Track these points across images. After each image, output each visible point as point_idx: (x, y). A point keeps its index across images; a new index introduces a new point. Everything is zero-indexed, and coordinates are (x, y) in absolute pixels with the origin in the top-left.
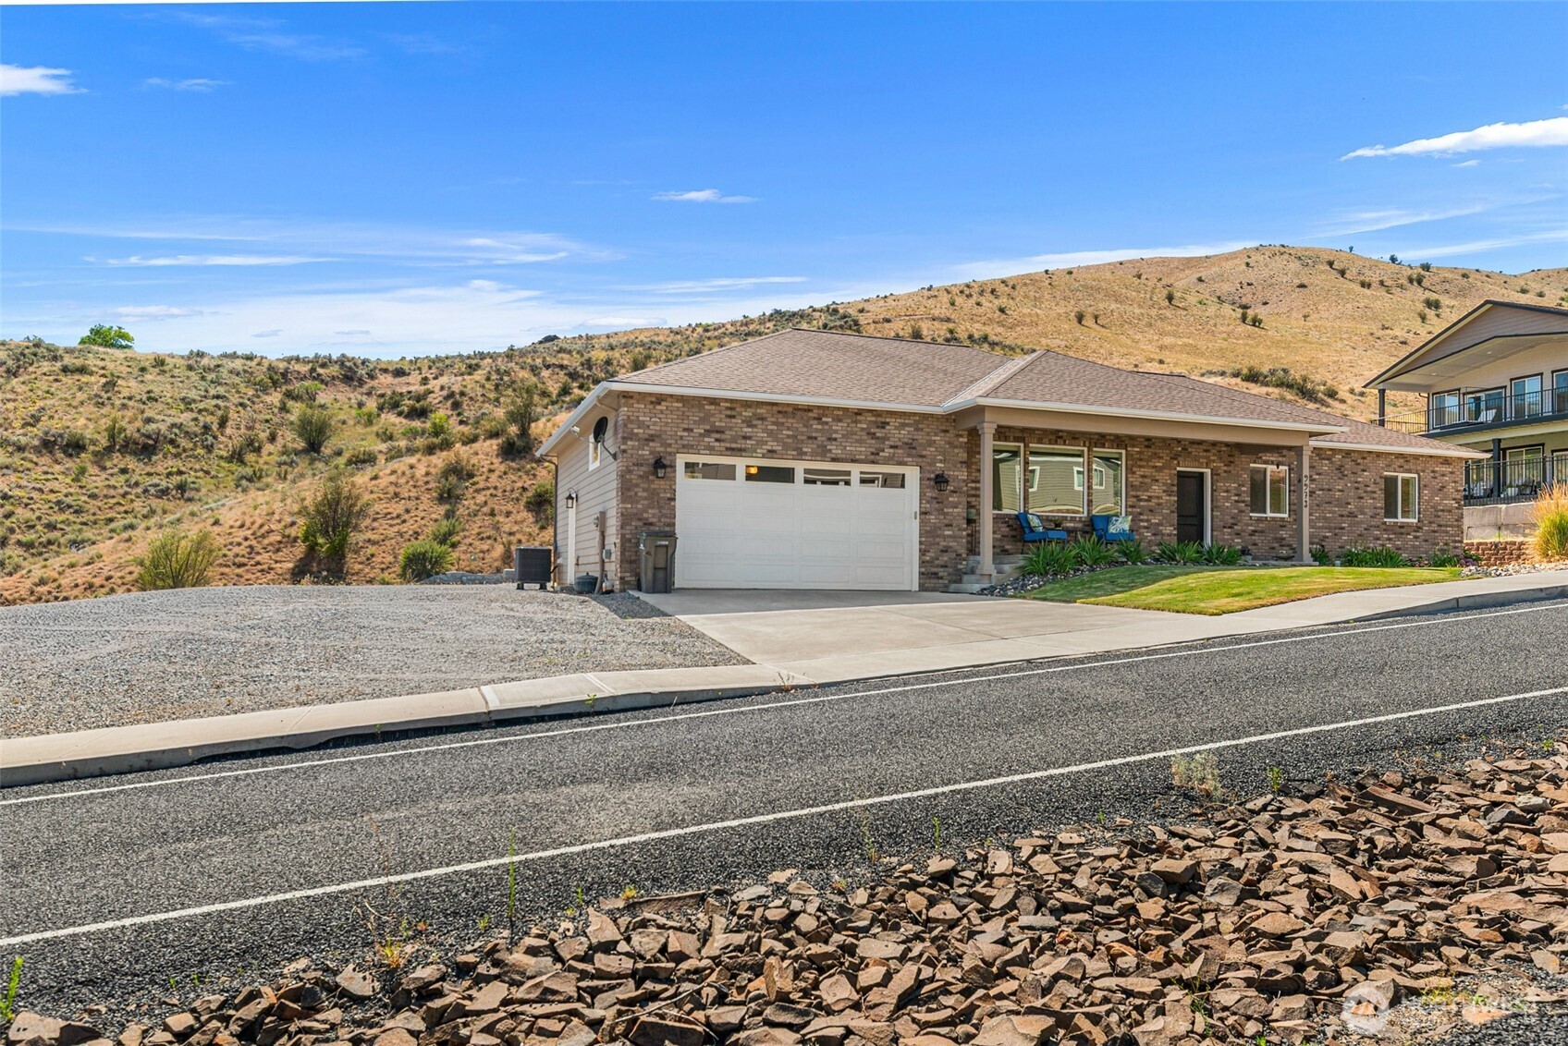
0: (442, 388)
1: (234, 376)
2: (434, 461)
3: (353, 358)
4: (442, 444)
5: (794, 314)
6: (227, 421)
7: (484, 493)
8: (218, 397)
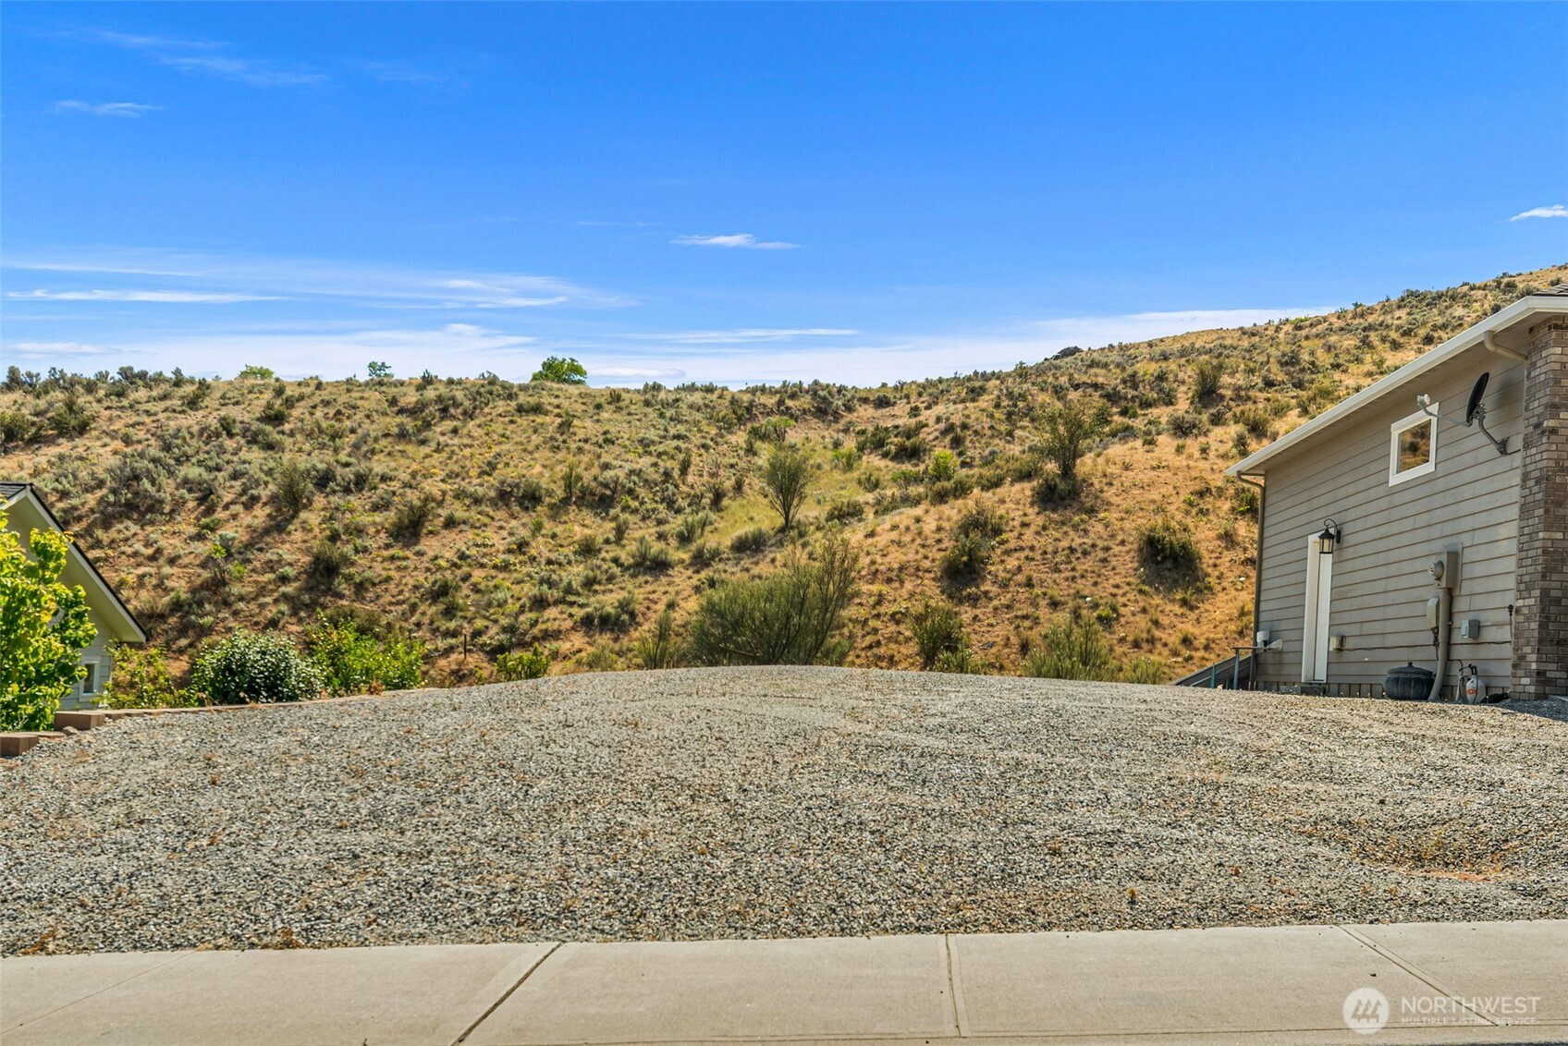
0: (938, 420)
1: (694, 412)
2: (947, 513)
3: (828, 386)
4: (956, 489)
5: (1440, 296)
6: (689, 466)
7: (1016, 555)
8: (678, 437)
